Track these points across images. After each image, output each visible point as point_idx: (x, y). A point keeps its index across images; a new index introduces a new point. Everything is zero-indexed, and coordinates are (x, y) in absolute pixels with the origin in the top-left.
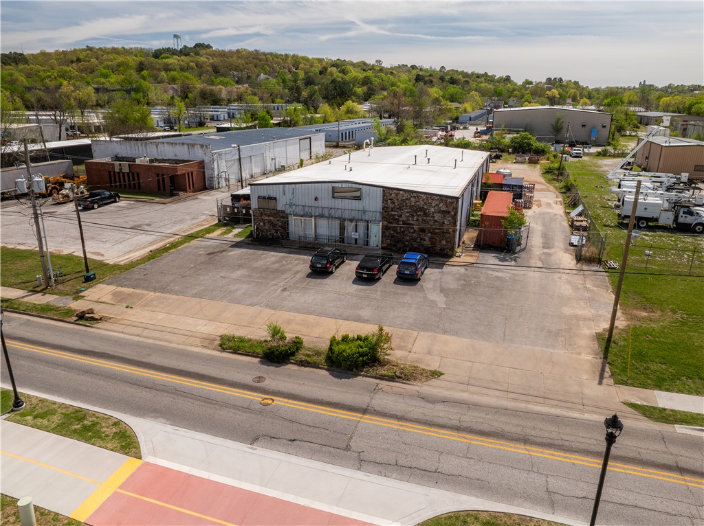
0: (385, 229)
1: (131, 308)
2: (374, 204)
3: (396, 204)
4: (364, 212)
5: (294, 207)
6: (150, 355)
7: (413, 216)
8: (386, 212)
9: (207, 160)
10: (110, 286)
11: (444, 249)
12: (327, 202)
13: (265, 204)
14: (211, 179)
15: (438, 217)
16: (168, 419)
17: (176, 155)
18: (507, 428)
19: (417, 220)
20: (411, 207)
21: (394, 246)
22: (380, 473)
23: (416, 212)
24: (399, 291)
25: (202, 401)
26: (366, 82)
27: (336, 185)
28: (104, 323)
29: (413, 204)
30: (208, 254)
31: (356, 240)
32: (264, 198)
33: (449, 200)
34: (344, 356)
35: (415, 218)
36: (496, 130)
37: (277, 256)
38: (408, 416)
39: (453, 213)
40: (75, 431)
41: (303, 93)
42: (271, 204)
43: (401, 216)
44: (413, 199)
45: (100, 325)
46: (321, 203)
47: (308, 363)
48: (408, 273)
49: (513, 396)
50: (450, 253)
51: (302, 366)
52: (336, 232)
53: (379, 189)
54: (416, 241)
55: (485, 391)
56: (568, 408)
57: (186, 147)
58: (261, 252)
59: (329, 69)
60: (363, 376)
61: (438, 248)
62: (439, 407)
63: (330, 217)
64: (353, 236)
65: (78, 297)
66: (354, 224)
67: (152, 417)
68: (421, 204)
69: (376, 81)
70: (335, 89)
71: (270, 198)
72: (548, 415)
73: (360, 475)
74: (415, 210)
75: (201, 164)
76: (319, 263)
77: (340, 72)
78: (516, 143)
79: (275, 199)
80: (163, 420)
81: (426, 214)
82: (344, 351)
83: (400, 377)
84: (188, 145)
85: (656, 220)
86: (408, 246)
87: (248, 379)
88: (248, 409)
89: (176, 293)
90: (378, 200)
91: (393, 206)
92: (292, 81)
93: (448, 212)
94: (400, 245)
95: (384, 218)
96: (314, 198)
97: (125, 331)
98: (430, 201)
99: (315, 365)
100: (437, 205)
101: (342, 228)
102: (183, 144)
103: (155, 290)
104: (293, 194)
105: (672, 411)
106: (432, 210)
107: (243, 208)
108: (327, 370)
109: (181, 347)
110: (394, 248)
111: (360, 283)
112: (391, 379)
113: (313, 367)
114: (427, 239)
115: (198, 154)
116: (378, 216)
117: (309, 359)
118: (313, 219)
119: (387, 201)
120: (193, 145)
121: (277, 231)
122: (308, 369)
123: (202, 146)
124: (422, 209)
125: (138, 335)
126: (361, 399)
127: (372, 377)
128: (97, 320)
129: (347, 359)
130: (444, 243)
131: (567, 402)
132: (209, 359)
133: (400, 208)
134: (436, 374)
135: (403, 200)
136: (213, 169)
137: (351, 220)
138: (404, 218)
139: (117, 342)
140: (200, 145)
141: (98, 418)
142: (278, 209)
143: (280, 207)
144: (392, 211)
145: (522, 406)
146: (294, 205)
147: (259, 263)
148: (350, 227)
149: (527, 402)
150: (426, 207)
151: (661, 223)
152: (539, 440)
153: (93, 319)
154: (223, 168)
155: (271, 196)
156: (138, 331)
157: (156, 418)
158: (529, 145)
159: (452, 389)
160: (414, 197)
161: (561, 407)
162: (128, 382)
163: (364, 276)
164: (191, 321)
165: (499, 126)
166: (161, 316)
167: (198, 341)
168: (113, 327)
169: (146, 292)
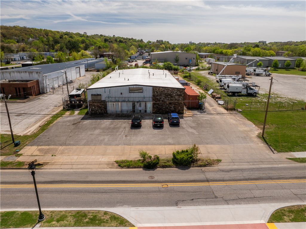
0: (154, 104)
1: (55, 156)
2: (149, 94)
3: (159, 93)
4: (144, 98)
5: (110, 98)
6: (87, 177)
7: (166, 98)
8: (154, 97)
9: (40, 79)
10: (33, 147)
11: (180, 111)
12: (126, 94)
13: (95, 98)
14: (43, 88)
15: (177, 97)
16: (128, 205)
17: (22, 78)
18: (261, 175)
19: (168, 99)
20: (165, 94)
21: (158, 111)
22: (237, 204)
23: (167, 96)
24: (175, 130)
25: (136, 193)
26: (83, 42)
27: (131, 87)
28: (46, 166)
29: (166, 93)
30: (73, 124)
31: (140, 110)
32: (95, 95)
33: (181, 90)
34: (184, 160)
35: (167, 99)
36: (153, 62)
37: (109, 121)
38: (225, 179)
39: (183, 95)
40: (87, 222)
41: (55, 47)
42: (99, 98)
43: (161, 98)
44: (166, 91)
45: (45, 167)
46: (123, 95)
47: (166, 166)
48: (176, 122)
49: (251, 163)
50: (182, 112)
51: (163, 168)
52: (131, 108)
53: (151, 87)
54: (168, 108)
55: (241, 164)
56: (272, 164)
57: (28, 73)
58: (99, 121)
59: (64, 36)
60: (193, 167)
61: (177, 110)
62: (232, 173)
63: (129, 101)
64: (139, 109)
65: (18, 155)
66: (139, 104)
67: (119, 206)
68: (169, 92)
69: (87, 42)
70: (71, 45)
71: (98, 95)
72: (269, 168)
73: (230, 206)
74: (167, 95)
75: (38, 82)
76: (136, 122)
77: (70, 37)
78: (166, 66)
79: (101, 95)
80: (127, 206)
81: (172, 97)
82: (183, 158)
83: (208, 165)
84: (29, 72)
85: (240, 92)
86: (164, 111)
87: (147, 178)
88: (160, 191)
89: (73, 145)
90: (151, 92)
91: (157, 94)
92: (47, 41)
93: (181, 95)
94: (161, 111)
95: (153, 100)
96: (120, 93)
97: (61, 167)
98: (173, 91)
99: (169, 166)
100: (176, 92)
101: (134, 106)
102: (26, 72)
103: (61, 145)
104: (110, 92)
105: (302, 158)
106: (174, 94)
107: (77, 101)
108: (176, 167)
109: (99, 170)
110: (158, 112)
111: (157, 129)
112: (205, 166)
113: (169, 168)
114: (172, 107)
115: (35, 77)
116: (151, 99)
117: (166, 164)
118: (120, 103)
119: (154, 92)
120: (32, 72)
121: (101, 110)
122: (167, 169)
123: (37, 73)
124: (170, 95)
125: (71, 169)
126: (201, 176)
127: (197, 167)
128: (42, 165)
129: (185, 161)
130: (180, 108)
131: (270, 162)
132: (119, 173)
133: (161, 95)
134: (219, 161)
135: (162, 91)
136: (44, 84)
137: (138, 102)
138: (162, 99)
139: (62, 174)
140: (36, 72)
141: (93, 213)
142: (102, 100)
143: (103, 99)
144: (157, 96)
145: (257, 166)
146: (110, 97)
147: (103, 126)
148: (137, 105)
149: (258, 164)
150: (171, 94)
151: (243, 93)
152: (275, 177)
153: (39, 165)
154: (48, 83)
155: (99, 94)
156: (70, 166)
157: (122, 206)
158: (171, 67)
159: (229, 165)
160: (167, 90)
161: (270, 164)
162: (90, 192)
163: (158, 125)
164: (93, 157)
165: (154, 60)
166: (76, 157)
167: (106, 166)
168: (53, 167)
169: (57, 147)
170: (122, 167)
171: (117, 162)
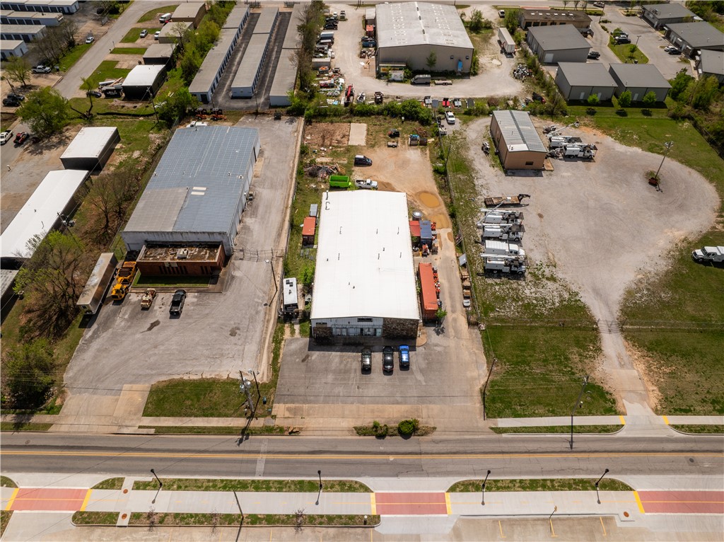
0: (384, 330)
1: (304, 418)
3: (390, 322)
4: (374, 326)
5: (336, 326)
6: (337, 446)
8: (385, 325)
10: (280, 405)
12: (354, 323)
14: (229, 248)
16: (368, 475)
17: (198, 238)
20: (397, 323)
21: (387, 337)
22: (434, 476)
23: (399, 325)
24: (405, 377)
25: (372, 464)
27: (360, 317)
28: (302, 432)
30: (302, 361)
31: (369, 334)
32: (320, 323)
33: (415, 320)
37: (336, 355)
38: (432, 451)
40: (347, 490)
42: (324, 325)
46: (351, 324)
47: (393, 434)
49: (458, 433)
51: (391, 436)
52: (359, 332)
53: (382, 318)
55: (450, 433)
56: (474, 434)
60: (413, 436)
63: (356, 328)
64: (367, 333)
65: (273, 416)
66: (368, 329)
68: (401, 322)
72: (471, 439)
73: (430, 479)
75: (222, 245)
79: (327, 323)
83: (425, 433)
89: (315, 402)
90: (381, 321)
91: (388, 323)
95: (383, 327)
96: (348, 322)
97: (314, 434)
99: (395, 435)
100: (410, 322)
101: (362, 331)
102: (204, 232)
103: (304, 403)
104: (336, 321)
105: (501, 427)
106: (407, 323)
108: (400, 436)
109: (343, 437)
111: (387, 374)
112: (423, 435)
114: (405, 333)
115: (218, 238)
116: (381, 327)
118: (346, 329)
119: (385, 322)
120: (213, 234)
121: (327, 334)
123: (220, 233)
125: (322, 436)
126: (416, 449)
127: (416, 436)
128: (298, 431)
130: (413, 333)
132: (358, 441)
133: (392, 324)
134: (434, 429)
135: (394, 322)
138: (394, 327)
139: (317, 441)
141: (349, 482)
143: (329, 326)
144: (388, 325)
145: (462, 437)
148: (366, 330)
149: (463, 435)
150: (404, 323)
155: (324, 322)
156: (320, 433)
157: (365, 476)
159: (441, 434)
160: (399, 320)
161: (472, 435)
164: (334, 420)
166: (321, 420)
167: (347, 433)
168: (308, 433)
169: (301, 405)
170: (360, 435)
171: (355, 428)
